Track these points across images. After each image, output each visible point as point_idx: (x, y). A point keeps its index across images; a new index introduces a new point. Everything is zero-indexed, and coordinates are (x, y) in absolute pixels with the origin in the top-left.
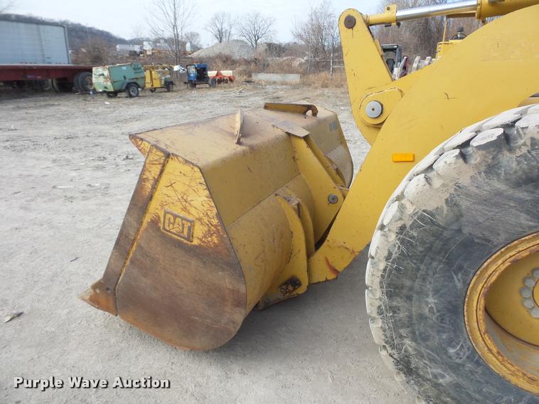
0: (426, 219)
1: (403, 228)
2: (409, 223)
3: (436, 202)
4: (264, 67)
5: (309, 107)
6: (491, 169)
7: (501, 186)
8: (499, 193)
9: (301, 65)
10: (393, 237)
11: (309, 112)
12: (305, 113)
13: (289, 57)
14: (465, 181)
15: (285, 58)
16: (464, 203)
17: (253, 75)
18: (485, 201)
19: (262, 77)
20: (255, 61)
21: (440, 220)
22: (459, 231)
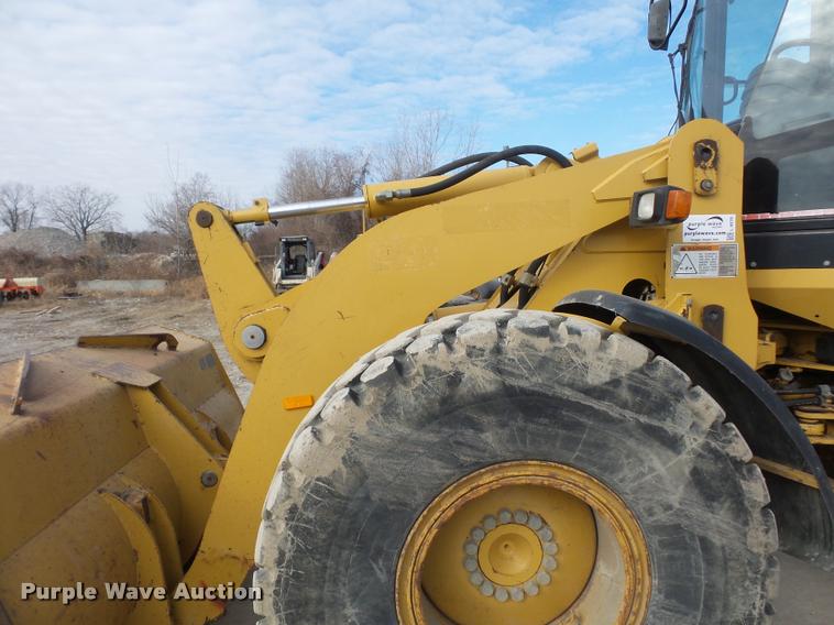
0: (321, 491)
1: (293, 510)
2: (300, 501)
3: (331, 465)
4: (100, 270)
5: (161, 338)
6: (389, 409)
7: (404, 430)
8: (402, 439)
9: (165, 265)
10: (282, 527)
11: (163, 345)
12: (154, 347)
13: (146, 254)
14: (361, 429)
15: (138, 256)
16: (366, 459)
17: (80, 283)
18: (390, 452)
19: (98, 286)
20: (83, 261)
21: (341, 489)
22: (367, 498)
